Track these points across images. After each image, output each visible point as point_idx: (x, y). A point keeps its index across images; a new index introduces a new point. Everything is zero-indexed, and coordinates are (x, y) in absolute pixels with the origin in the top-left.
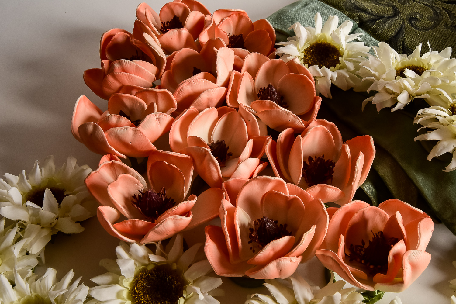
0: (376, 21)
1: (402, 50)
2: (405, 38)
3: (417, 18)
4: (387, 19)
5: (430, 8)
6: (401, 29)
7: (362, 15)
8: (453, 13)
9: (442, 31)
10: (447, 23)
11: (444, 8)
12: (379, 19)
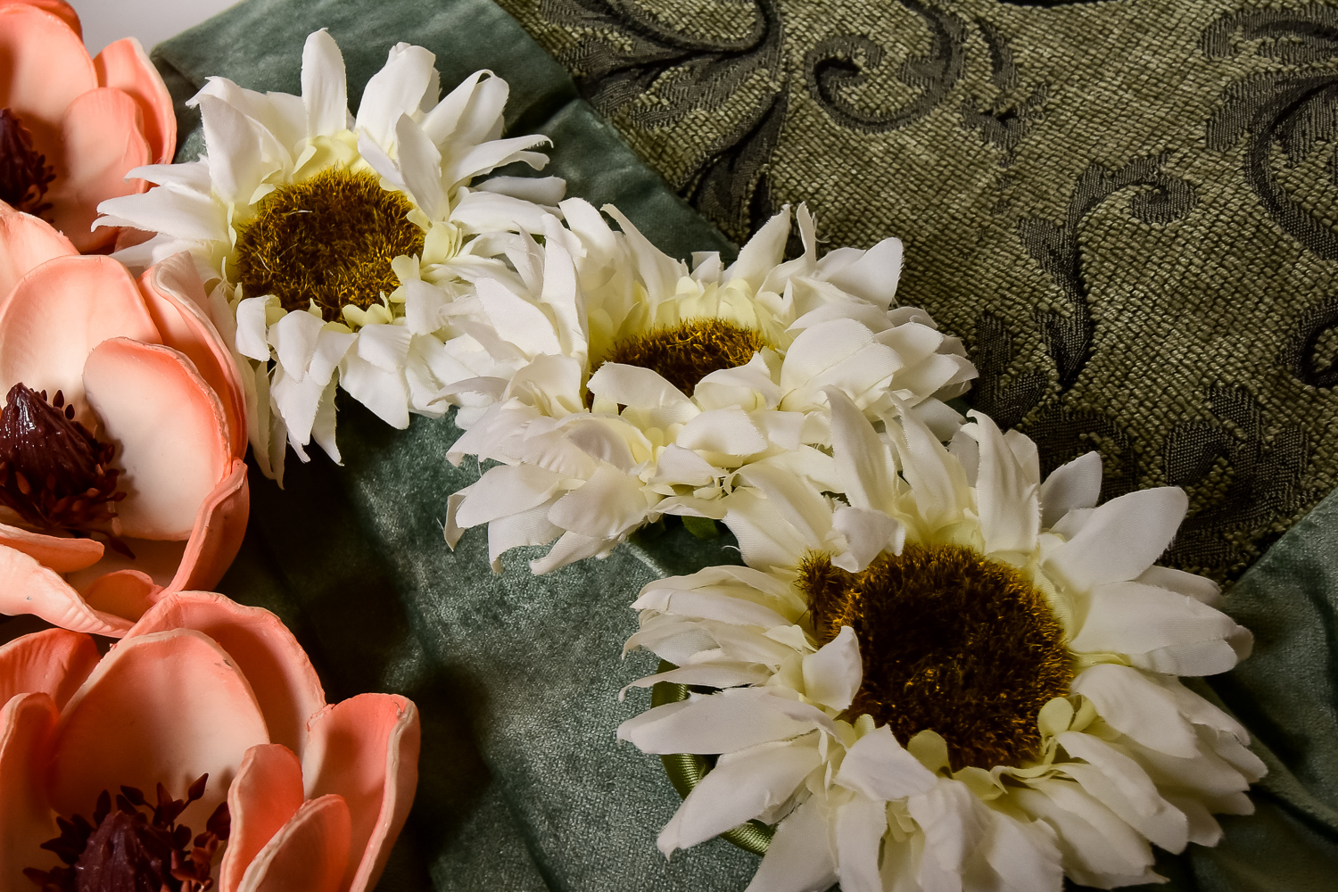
0: (664, 70)
1: (748, 221)
2: (775, 159)
3: (855, 61)
4: (719, 61)
5: (921, 19)
6: (768, 115)
7: (605, 38)
8: (1014, 51)
9: (945, 138)
10: (975, 97)
11: (984, 19)
12: (677, 62)
